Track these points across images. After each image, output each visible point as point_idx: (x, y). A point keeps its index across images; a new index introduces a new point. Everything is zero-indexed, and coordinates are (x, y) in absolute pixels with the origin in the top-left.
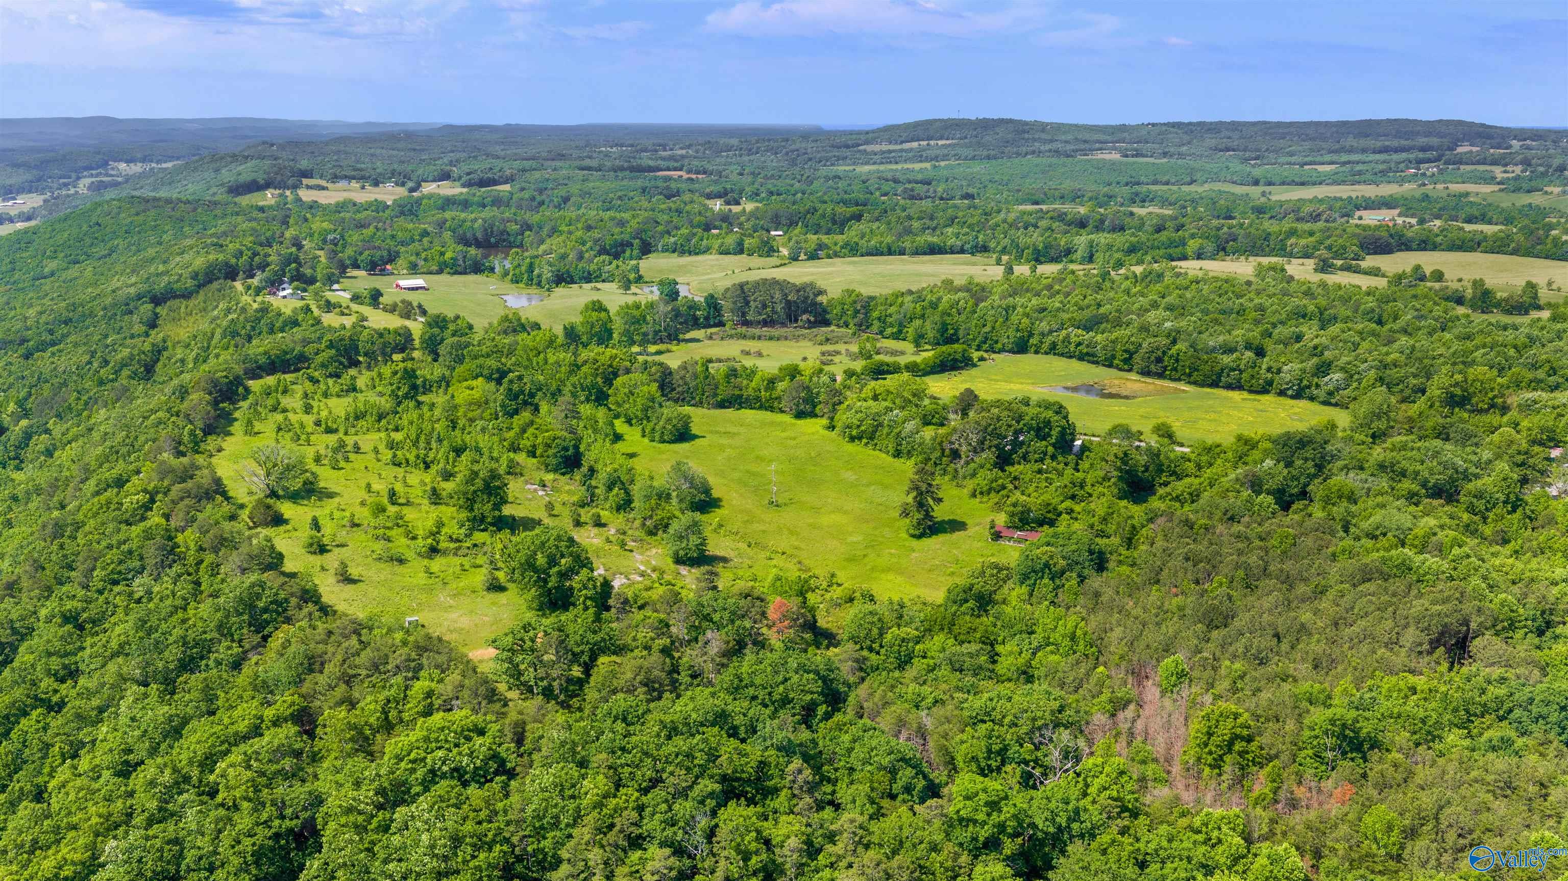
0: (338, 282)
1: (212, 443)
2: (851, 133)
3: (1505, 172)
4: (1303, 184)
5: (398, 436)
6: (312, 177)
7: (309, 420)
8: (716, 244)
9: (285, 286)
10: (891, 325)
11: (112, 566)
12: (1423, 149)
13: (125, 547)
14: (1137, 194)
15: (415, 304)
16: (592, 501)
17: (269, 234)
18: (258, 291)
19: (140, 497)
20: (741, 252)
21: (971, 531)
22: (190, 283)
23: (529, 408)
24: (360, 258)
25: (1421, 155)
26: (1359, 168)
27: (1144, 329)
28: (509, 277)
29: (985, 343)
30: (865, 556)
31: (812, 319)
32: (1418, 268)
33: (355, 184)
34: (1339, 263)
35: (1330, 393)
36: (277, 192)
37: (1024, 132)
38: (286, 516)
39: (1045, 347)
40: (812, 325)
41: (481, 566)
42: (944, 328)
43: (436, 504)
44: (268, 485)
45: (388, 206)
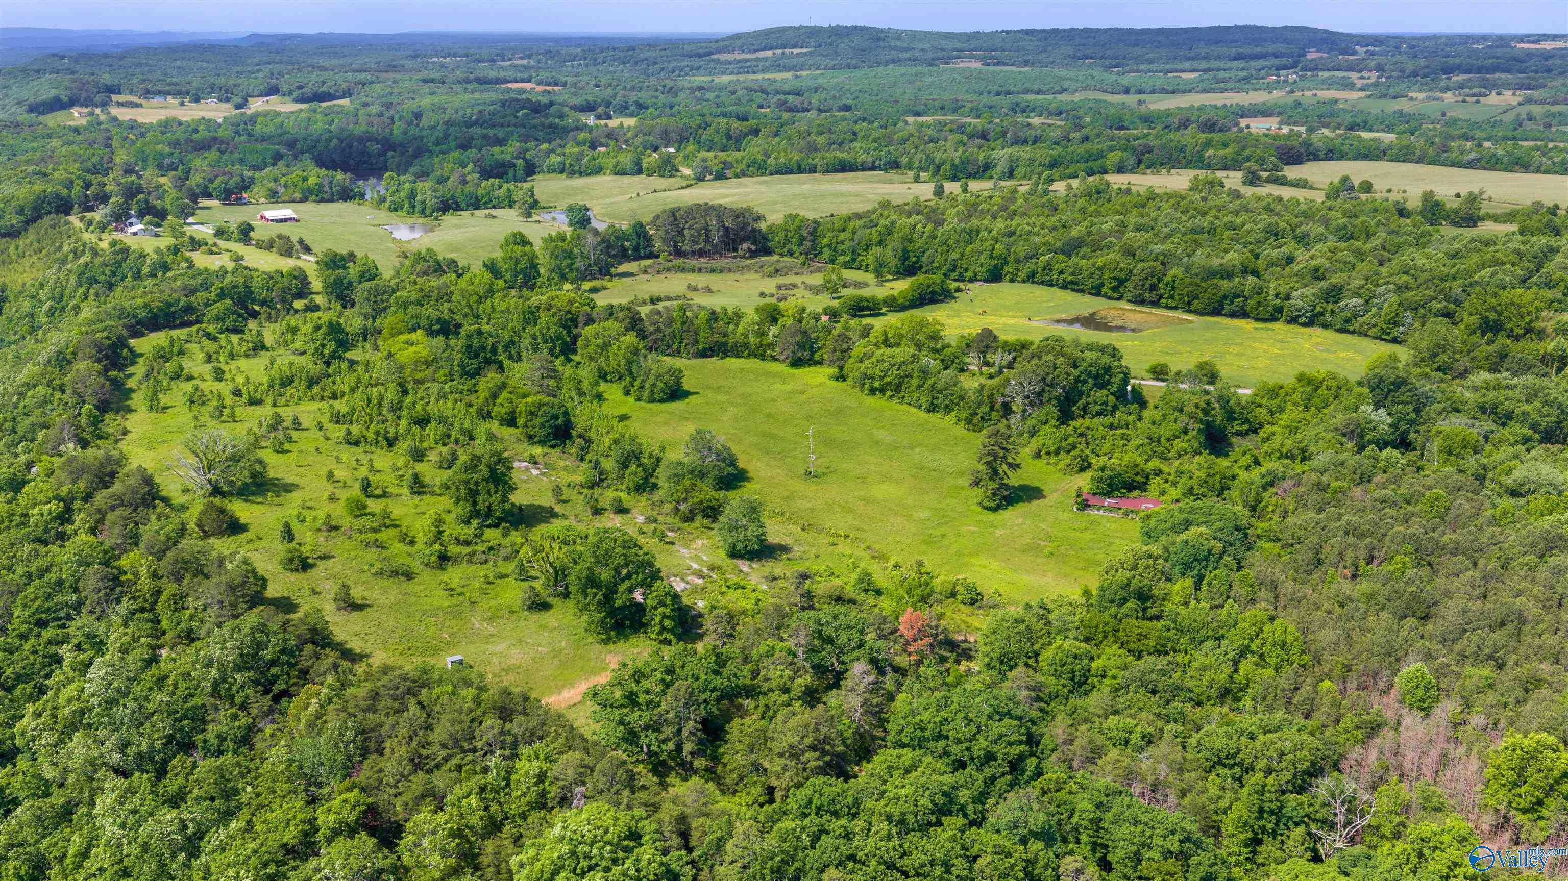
0: (193, 214)
1: (111, 424)
2: (699, 41)
3: (1362, 78)
4: (1173, 92)
5: (341, 406)
6: (119, 93)
7: (225, 388)
8: (610, 162)
9: (133, 220)
10: (843, 253)
11: (38, 602)
12: (1276, 56)
13: (52, 577)
14: (1017, 104)
15: (295, 239)
16: (602, 480)
17: (95, 159)
18: (103, 228)
19: (53, 505)
20: (640, 172)
21: (1052, 499)
22: (16, 221)
23: (494, 367)
24: (212, 187)
25: (1276, 62)
26: (1221, 74)
27: (1130, 253)
28: (387, 204)
29: (953, 270)
30: (943, 536)
31: (753, 248)
32: (1345, 179)
33: (172, 101)
34: (1265, 175)
35: (1347, 321)
36: (85, 110)
37: (879, 39)
38: (242, 521)
39: (1022, 275)
40: (753, 254)
41: (507, 576)
42: (905, 257)
43: (419, 493)
44: (209, 481)
45: (220, 125)
